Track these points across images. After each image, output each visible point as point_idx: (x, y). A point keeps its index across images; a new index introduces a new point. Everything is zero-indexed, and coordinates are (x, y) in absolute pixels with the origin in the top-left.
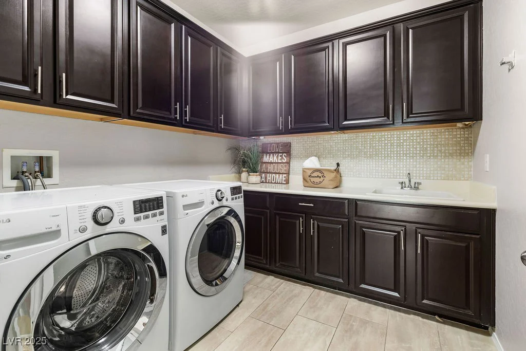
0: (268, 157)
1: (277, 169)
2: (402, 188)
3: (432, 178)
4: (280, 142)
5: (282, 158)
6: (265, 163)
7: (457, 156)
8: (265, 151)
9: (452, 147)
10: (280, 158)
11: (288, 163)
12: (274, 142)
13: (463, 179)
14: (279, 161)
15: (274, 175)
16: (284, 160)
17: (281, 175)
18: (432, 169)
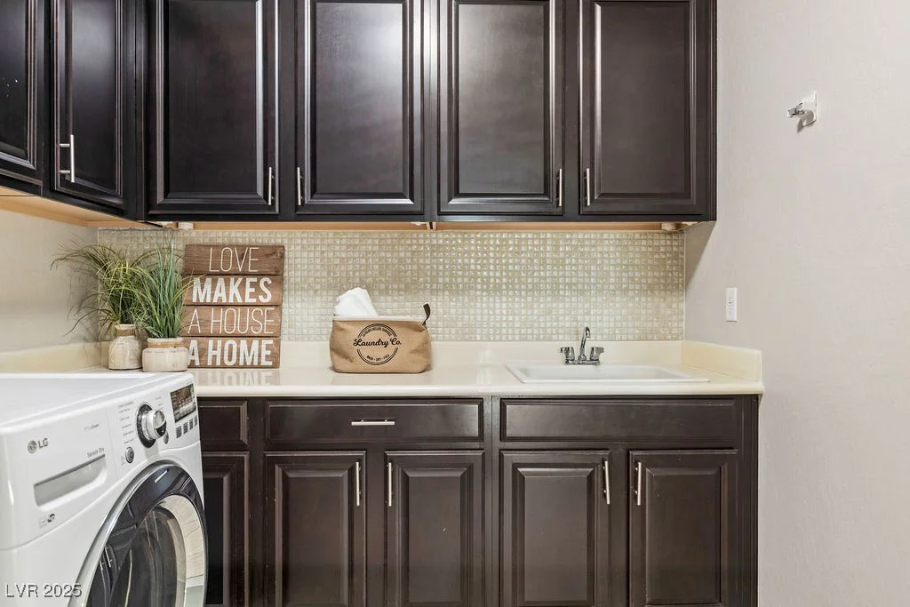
0: (208, 286)
1: (243, 325)
2: (567, 362)
3: (618, 337)
4: (247, 242)
5: (258, 291)
6: (198, 305)
7: (660, 290)
8: (196, 266)
9: (653, 271)
10: (249, 290)
11: (277, 305)
12: (226, 241)
13: (670, 337)
14: (248, 300)
15: (232, 341)
16: (265, 295)
17: (255, 343)
18: (618, 318)
